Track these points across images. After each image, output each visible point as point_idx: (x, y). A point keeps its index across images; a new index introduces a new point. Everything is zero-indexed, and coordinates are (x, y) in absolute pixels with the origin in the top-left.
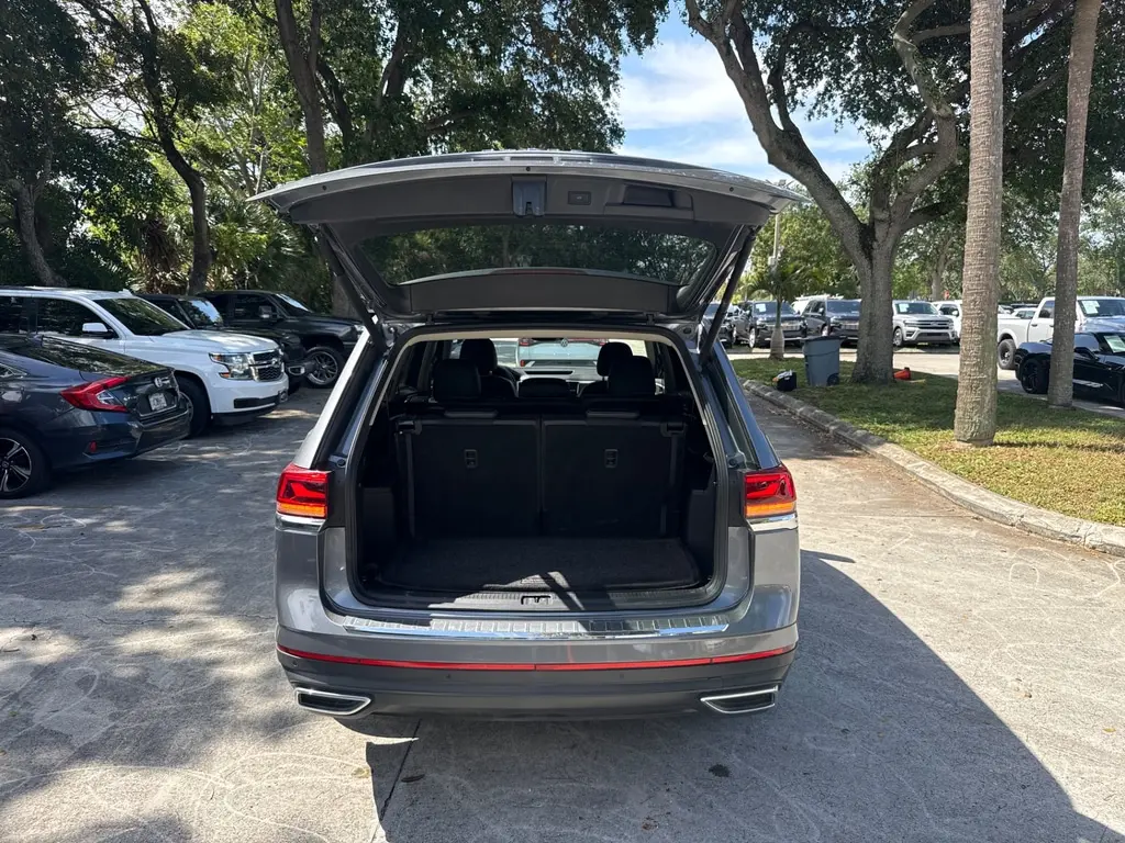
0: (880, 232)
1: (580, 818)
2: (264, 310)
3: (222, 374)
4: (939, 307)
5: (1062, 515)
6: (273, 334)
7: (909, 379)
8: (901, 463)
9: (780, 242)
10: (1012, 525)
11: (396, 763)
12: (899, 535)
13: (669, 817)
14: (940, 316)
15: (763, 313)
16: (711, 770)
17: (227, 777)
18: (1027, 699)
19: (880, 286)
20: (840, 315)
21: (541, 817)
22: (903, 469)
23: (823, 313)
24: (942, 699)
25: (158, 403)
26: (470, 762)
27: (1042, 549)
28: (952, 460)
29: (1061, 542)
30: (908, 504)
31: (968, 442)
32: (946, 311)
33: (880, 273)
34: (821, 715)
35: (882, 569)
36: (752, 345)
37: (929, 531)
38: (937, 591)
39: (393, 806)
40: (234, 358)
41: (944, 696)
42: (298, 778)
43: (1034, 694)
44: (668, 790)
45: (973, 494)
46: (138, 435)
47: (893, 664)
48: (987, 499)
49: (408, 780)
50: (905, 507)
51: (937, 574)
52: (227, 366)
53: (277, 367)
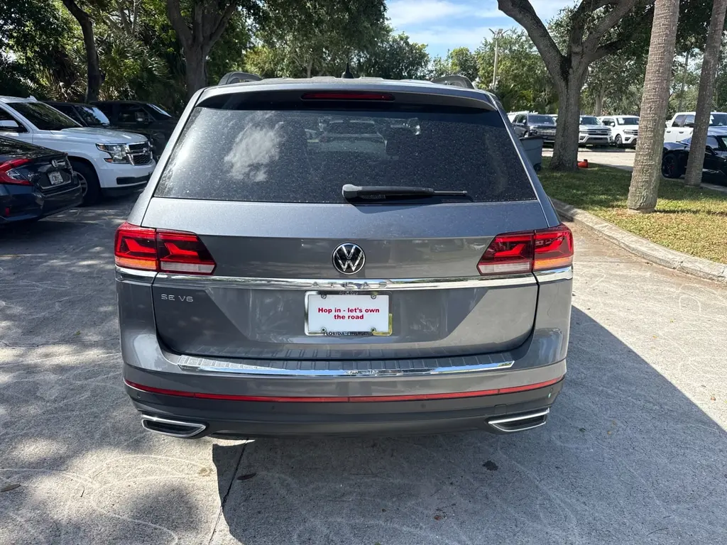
0: (574, 63)
1: (383, 510)
2: (139, 115)
3: (107, 160)
4: (602, 120)
5: (711, 262)
6: (145, 132)
7: (587, 167)
8: (591, 225)
9: (497, 75)
10: (674, 268)
11: (233, 463)
12: (596, 276)
13: (454, 507)
14: (602, 126)
16: (484, 465)
17: (95, 476)
18: (713, 401)
19: (572, 101)
20: (537, 125)
21: (351, 510)
22: (592, 228)
23: (525, 123)
24: (650, 402)
25: (56, 179)
26: (293, 460)
27: (698, 286)
28: (626, 222)
29: (710, 281)
30: (599, 253)
31: (637, 209)
32: (606, 123)
33: (572, 92)
34: (562, 417)
35: (589, 301)
37: (617, 273)
38: (632, 317)
39: (231, 502)
40: (114, 148)
41: (651, 400)
42: (153, 477)
43: (717, 398)
44: (452, 484)
45: (644, 246)
46: (41, 203)
47: (609, 374)
48: (656, 250)
49: (243, 478)
50: (598, 255)
51: (628, 304)
52: (110, 153)
53: (146, 154)
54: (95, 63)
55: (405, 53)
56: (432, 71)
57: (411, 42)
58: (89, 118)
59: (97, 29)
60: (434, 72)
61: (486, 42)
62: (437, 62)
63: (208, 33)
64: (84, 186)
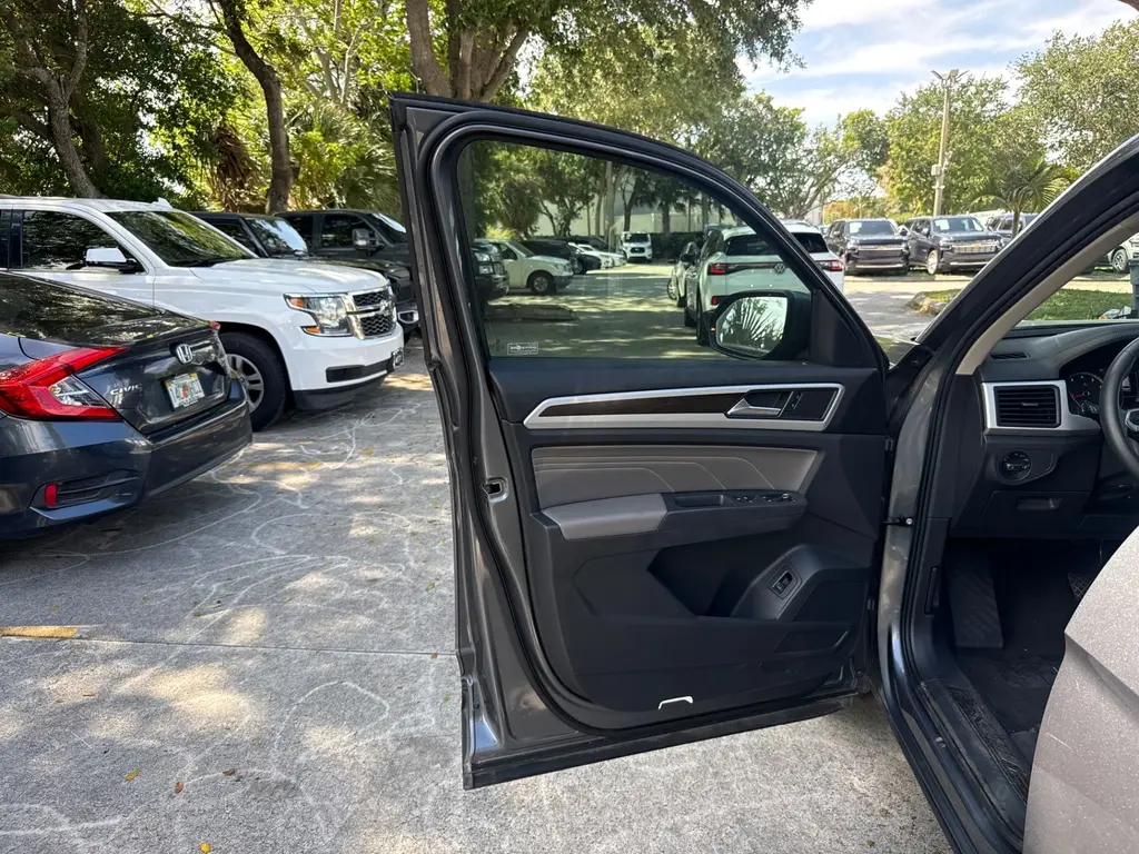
2: (359, 235)
3: (306, 328)
6: (375, 265)
15: (945, 231)
25: (186, 392)
36: (931, 271)
40: (323, 302)
52: (313, 315)
53: (387, 314)
54: (283, 150)
55: (766, 124)
56: (810, 152)
57: (776, 105)
58: (270, 241)
59: (288, 99)
60: (815, 153)
61: (905, 99)
62: (821, 135)
63: (479, 85)
64: (255, 387)
